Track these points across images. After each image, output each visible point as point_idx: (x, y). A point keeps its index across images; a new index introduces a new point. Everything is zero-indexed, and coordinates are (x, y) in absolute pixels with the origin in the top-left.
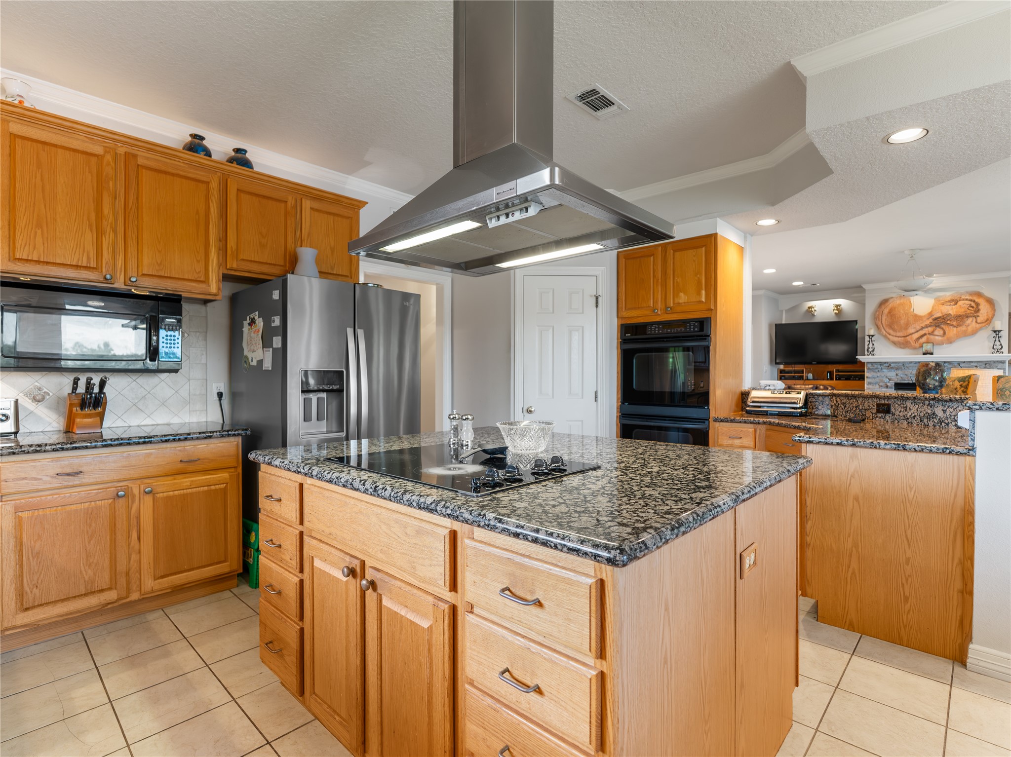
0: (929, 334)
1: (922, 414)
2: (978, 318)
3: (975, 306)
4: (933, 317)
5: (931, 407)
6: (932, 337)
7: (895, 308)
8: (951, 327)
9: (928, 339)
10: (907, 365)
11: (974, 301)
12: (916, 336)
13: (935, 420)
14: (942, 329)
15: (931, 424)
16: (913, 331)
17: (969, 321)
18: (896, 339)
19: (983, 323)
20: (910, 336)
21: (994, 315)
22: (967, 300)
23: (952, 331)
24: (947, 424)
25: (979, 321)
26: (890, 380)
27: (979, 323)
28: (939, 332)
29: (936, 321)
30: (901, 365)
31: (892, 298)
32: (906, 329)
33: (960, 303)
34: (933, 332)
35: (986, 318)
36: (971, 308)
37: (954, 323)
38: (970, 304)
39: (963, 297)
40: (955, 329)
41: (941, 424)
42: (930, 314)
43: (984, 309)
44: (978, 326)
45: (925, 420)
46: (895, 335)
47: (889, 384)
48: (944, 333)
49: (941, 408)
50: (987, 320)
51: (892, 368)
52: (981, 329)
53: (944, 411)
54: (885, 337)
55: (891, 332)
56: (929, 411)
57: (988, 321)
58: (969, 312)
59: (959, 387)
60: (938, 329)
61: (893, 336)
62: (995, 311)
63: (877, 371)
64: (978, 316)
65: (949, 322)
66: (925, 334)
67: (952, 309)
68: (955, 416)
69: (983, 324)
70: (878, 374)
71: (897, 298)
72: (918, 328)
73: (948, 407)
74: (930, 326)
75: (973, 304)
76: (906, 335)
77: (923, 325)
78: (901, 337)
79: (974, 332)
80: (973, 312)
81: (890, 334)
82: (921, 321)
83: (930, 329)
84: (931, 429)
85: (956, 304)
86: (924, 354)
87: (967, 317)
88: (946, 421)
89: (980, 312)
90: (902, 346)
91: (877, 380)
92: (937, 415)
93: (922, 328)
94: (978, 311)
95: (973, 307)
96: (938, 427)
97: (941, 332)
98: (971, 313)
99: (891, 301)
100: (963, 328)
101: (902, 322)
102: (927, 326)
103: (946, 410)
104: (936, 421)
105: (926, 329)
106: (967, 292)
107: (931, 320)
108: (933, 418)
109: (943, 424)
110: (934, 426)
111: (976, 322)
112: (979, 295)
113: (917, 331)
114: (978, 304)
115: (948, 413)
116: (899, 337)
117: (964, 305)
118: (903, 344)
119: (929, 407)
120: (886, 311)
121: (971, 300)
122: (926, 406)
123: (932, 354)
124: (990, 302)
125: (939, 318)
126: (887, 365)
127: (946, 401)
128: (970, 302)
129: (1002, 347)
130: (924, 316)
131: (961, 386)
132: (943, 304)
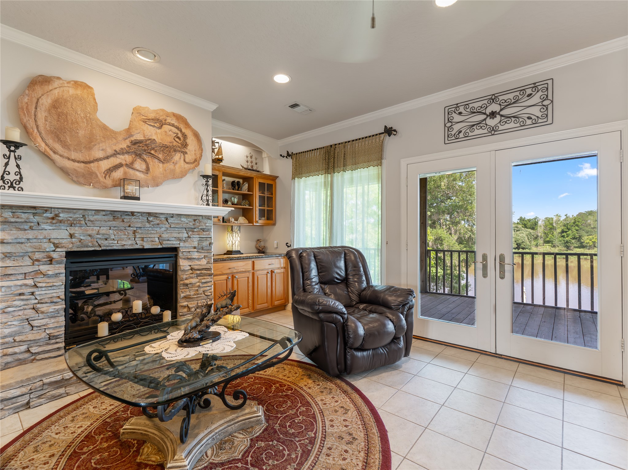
0: (127, 165)
2: (186, 156)
3: (182, 139)
4: (132, 139)
6: (131, 171)
7: (66, 101)
8: (156, 161)
9: (125, 173)
10: (91, 218)
12: (105, 165)
14: (145, 161)
16: (101, 154)
17: (176, 157)
18: (68, 164)
19: (190, 163)
20: (96, 164)
21: (201, 156)
22: (173, 125)
23: (157, 168)
25: (187, 160)
26: (56, 246)
27: (187, 163)
28: (139, 165)
29: (136, 147)
30: (78, 215)
31: (59, 78)
32: (90, 149)
33: (166, 128)
34: (132, 163)
35: (194, 157)
36: (177, 140)
37: (160, 156)
38: (177, 134)
39: (169, 120)
40: (161, 165)
42: (128, 132)
43: (192, 145)
44: (187, 166)
46: (66, 155)
47: (55, 255)
48: (148, 169)
50: (195, 160)
51: (61, 222)
52: (188, 171)
54: (45, 156)
55: (58, 147)
57: (197, 162)
58: (175, 143)
60: (139, 160)
61: (61, 156)
62: (202, 150)
63: (27, 227)
64: (186, 153)
65: (153, 152)
66: (120, 166)
67: (156, 134)
69: (192, 166)
70: (31, 234)
71: (69, 82)
72: (110, 151)
74: (127, 153)
75: (180, 135)
76: (88, 159)
77: (118, 148)
78: (78, 162)
79: (183, 175)
80: (180, 145)
81: (55, 153)
82: (114, 141)
83: (128, 158)
85: (160, 127)
86: (125, 197)
87: (175, 151)
89: (189, 147)
90: (81, 180)
91: (28, 247)
93: (116, 154)
94: (185, 145)
95: (178, 138)
97: (144, 167)
98: (178, 146)
99: (56, 84)
100: (170, 166)
101: (81, 133)
102: (122, 152)
105: (121, 156)
106: (174, 115)
107: (128, 142)
111: (185, 160)
113: (107, 158)
114: (185, 136)
116: (74, 161)
117: (170, 133)
118: (83, 176)
120: (46, 101)
121: (178, 128)
123: (138, 199)
124: (198, 138)
125: (140, 142)
126: (48, 215)
128: (177, 131)
130: (120, 133)
132: (145, 122)
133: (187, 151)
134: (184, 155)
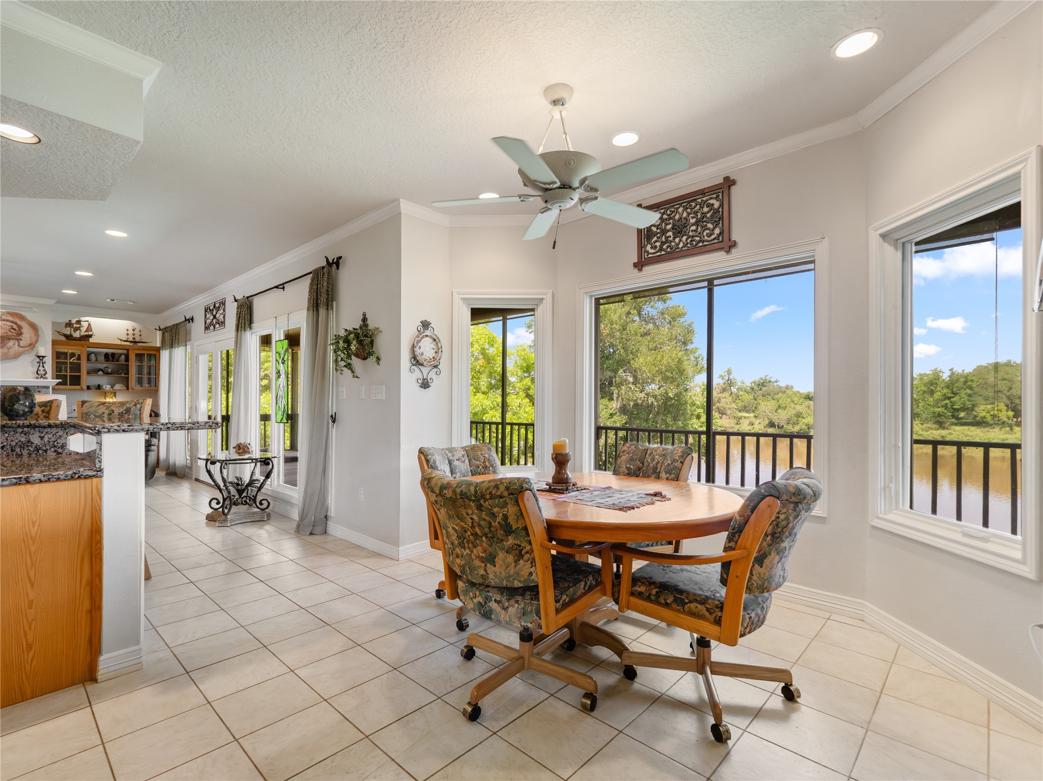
1: (13, 443)
2: (21, 342)
3: (17, 329)
5: (25, 435)
11: (16, 324)
13: (30, 448)
15: (25, 452)
17: (11, 343)
19: (25, 347)
21: (37, 340)
22: (7, 320)
24: (46, 451)
25: (21, 345)
27: (21, 347)
35: (29, 342)
36: (13, 331)
38: (12, 326)
39: (3, 317)
41: (38, 452)
43: (27, 333)
44: (21, 349)
45: (18, 450)
49: (38, 434)
50: (30, 345)
52: (23, 353)
53: (42, 438)
56: (23, 439)
57: (32, 346)
58: (10, 334)
59: (40, 413)
62: (38, 336)
64: (21, 340)
68: (54, 442)
69: (27, 349)
73: (47, 433)
75: (15, 327)
79: (16, 356)
80: (15, 334)
84: (25, 459)
87: (9, 339)
88: (44, 448)
89: (23, 335)
92: (32, 443)
94: (20, 334)
95: (15, 330)
96: (34, 455)
98: (13, 335)
100: (5, 350)
103: (43, 437)
104: (32, 449)
106: (7, 313)
108: (27, 446)
109: (41, 452)
110: (30, 454)
111: (19, 345)
112: (22, 318)
114: (20, 327)
115: (46, 439)
117: (5, 326)
119: (23, 435)
121: (13, 322)
122: (18, 434)
124: (33, 326)
127: (44, 427)
128: (12, 324)
129: (46, 373)
131: (43, 411)
133: (21, 338)
134: (18, 341)
